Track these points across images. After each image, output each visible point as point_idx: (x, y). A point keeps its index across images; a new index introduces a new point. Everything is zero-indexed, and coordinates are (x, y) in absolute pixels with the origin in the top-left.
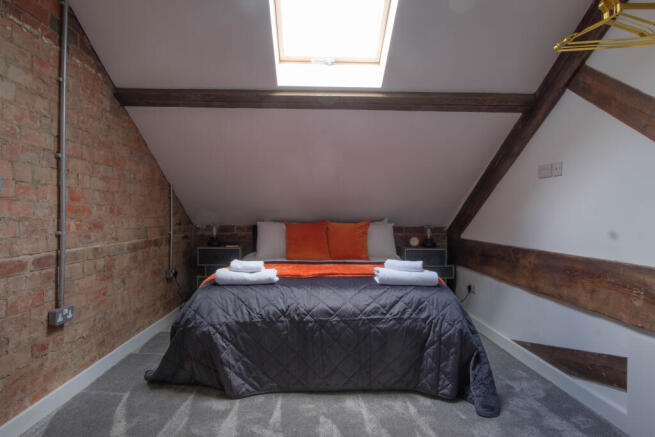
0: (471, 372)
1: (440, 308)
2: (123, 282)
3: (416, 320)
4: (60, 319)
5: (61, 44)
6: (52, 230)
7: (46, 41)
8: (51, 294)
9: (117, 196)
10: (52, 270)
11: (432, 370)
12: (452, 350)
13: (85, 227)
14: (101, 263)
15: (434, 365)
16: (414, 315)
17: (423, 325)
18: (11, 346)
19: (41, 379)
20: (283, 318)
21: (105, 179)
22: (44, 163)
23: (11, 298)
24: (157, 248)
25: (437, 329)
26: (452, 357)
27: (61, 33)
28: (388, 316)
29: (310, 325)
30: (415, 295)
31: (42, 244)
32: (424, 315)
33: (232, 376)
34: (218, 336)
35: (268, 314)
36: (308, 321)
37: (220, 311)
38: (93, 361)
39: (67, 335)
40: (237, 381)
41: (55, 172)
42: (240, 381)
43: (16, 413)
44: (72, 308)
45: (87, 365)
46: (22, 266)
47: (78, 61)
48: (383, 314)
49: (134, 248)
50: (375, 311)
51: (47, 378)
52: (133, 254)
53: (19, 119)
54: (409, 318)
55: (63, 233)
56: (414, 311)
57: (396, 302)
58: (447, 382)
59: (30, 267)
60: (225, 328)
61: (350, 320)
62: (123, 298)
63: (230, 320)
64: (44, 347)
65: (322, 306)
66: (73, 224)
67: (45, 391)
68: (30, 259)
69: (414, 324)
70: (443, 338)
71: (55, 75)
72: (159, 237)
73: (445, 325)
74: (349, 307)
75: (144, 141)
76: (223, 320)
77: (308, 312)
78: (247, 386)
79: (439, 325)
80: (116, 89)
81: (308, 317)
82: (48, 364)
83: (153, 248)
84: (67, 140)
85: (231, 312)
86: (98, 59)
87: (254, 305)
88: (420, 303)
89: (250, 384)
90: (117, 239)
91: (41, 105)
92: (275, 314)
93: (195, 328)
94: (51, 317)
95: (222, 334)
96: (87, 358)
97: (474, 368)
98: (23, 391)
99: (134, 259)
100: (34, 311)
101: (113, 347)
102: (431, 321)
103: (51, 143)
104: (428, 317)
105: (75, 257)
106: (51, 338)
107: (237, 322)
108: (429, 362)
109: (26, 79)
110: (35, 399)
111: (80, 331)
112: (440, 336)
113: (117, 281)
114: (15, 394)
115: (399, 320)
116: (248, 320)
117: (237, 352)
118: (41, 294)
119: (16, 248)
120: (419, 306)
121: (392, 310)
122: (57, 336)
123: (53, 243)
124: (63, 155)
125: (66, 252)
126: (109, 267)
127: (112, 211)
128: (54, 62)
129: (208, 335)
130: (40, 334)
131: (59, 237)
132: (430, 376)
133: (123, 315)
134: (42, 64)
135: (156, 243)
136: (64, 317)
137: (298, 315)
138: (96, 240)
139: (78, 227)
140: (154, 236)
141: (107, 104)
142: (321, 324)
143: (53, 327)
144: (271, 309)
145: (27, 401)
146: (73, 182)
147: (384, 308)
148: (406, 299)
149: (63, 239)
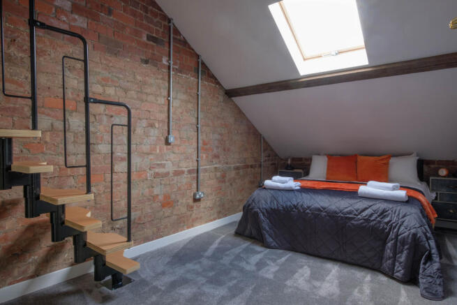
0: (422, 266)
1: (401, 216)
2: (231, 184)
3: (379, 222)
4: (198, 197)
5: (198, 78)
6: (195, 158)
7: (192, 78)
8: (195, 185)
9: (227, 142)
10: (195, 175)
11: (390, 258)
12: (406, 247)
13: (210, 157)
14: (219, 174)
15: (391, 255)
16: (378, 219)
17: (385, 226)
18: (179, 203)
19: (191, 220)
20: (294, 210)
21: (221, 134)
22: (192, 130)
23: (179, 185)
24: (252, 169)
25: (395, 230)
26: (405, 252)
27: (198, 73)
28: (359, 216)
29: (309, 215)
30: (382, 206)
31: (191, 164)
32: (387, 220)
33: (267, 236)
34: (261, 214)
35: (286, 206)
36: (308, 213)
37: (263, 202)
38: (215, 219)
39: (202, 204)
40: (270, 240)
41: (196, 133)
42: (272, 240)
43: (181, 231)
44: (203, 193)
45: (211, 221)
46: (183, 172)
47: (206, 83)
48: (355, 215)
49: (237, 168)
50: (350, 213)
51: (193, 221)
52: (237, 171)
53: (181, 113)
54: (374, 220)
55: (200, 159)
56: (379, 216)
57: (366, 209)
58: (400, 268)
59: (186, 173)
60: (265, 211)
61: (333, 216)
62: (231, 193)
63: (267, 207)
64: (192, 207)
65: (317, 206)
66: (204, 156)
67: (193, 226)
68: (186, 170)
69: (378, 225)
70: (399, 237)
71: (196, 92)
72: (254, 163)
73: (402, 228)
74: (333, 208)
75: (244, 114)
76: (264, 206)
77: (309, 207)
78: (275, 243)
79: (397, 227)
80: (226, 90)
81: (308, 211)
82: (194, 215)
83: (249, 169)
84: (201, 119)
85: (269, 202)
86: (216, 79)
87: (280, 201)
88: (384, 211)
89: (277, 243)
90: (227, 163)
91: (190, 106)
92: (290, 207)
93: (252, 209)
94: (195, 195)
95: (263, 213)
96: (212, 218)
97: (425, 264)
98: (184, 222)
99: (238, 174)
100: (188, 191)
101: (226, 216)
102: (392, 225)
103: (194, 121)
104: (390, 221)
105: (206, 170)
106: (195, 204)
107: (271, 209)
108: (388, 252)
109: (184, 97)
110: (188, 228)
111: (208, 204)
112: (397, 235)
113: (227, 184)
114: (180, 223)
115: (367, 220)
116: (276, 207)
117: (270, 224)
118: (191, 185)
119: (181, 165)
120: (383, 213)
121: (363, 213)
122: (197, 203)
123: (196, 164)
124: (199, 126)
125: (201, 168)
126: (224, 176)
127: (224, 150)
128: (195, 87)
129: (256, 213)
130: (191, 201)
131: (197, 161)
132: (388, 262)
133: (231, 201)
134: (190, 89)
135: (252, 166)
136: (200, 196)
137: (303, 209)
138: (216, 163)
139: (207, 157)
140: (250, 162)
141: (221, 98)
142: (316, 216)
143: (196, 200)
144: (289, 204)
145: (185, 227)
146: (204, 136)
147: (357, 211)
148: (374, 208)
149: (200, 162)
